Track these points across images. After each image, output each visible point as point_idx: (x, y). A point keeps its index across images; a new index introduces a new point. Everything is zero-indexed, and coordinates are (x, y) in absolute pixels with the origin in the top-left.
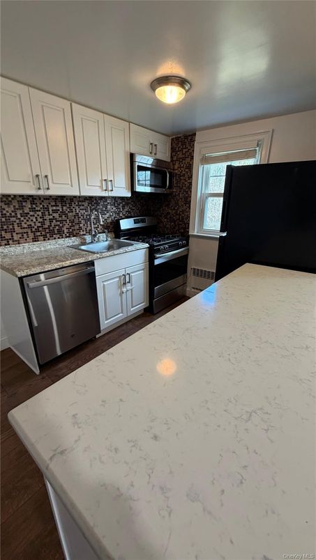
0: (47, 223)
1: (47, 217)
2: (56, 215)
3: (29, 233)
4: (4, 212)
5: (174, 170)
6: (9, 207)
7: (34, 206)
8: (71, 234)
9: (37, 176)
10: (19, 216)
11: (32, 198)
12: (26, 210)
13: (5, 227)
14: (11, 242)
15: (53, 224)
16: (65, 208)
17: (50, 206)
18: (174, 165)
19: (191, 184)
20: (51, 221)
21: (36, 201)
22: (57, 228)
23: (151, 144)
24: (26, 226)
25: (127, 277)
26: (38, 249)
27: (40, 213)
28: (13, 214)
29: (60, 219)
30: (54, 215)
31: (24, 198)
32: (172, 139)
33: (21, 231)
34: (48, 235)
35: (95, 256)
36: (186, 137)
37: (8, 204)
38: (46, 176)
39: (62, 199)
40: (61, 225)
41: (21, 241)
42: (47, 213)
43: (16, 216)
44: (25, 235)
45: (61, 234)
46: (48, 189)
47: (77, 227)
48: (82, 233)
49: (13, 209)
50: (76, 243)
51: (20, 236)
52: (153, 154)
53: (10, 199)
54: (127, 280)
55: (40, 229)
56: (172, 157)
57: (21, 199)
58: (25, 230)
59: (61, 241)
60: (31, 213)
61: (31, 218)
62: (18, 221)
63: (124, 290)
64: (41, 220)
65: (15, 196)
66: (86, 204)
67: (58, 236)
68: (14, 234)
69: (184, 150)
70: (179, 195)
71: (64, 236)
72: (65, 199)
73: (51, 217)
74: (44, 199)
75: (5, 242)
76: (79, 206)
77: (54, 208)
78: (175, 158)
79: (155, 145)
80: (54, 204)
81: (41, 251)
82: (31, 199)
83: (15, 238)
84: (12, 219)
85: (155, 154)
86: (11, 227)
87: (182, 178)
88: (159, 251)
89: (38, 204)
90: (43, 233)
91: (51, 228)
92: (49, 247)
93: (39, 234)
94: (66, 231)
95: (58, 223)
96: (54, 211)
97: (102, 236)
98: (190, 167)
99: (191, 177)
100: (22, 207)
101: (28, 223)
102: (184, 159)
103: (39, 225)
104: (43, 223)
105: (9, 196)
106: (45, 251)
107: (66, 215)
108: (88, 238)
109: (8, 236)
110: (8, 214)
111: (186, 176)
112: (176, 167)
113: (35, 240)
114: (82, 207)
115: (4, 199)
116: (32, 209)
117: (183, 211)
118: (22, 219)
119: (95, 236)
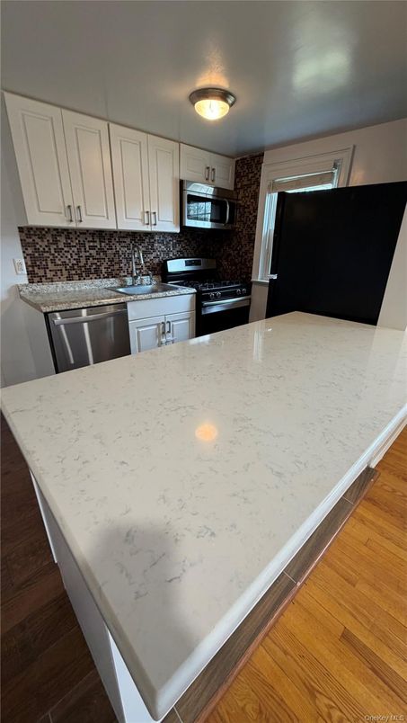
0: (83, 261)
1: (83, 254)
2: (93, 252)
3: (64, 271)
4: (38, 246)
5: (237, 200)
6: (43, 241)
7: (69, 241)
8: (110, 275)
9: (69, 207)
10: (53, 252)
11: (67, 232)
12: (61, 246)
13: (38, 263)
14: (44, 279)
15: (89, 263)
16: (103, 244)
17: (86, 242)
18: (238, 193)
19: (256, 217)
20: (87, 258)
21: (71, 236)
22: (94, 266)
23: (208, 168)
24: (60, 263)
25: (167, 325)
26: (72, 289)
27: (75, 249)
28: (47, 249)
29: (98, 257)
30: (92, 251)
31: (59, 232)
32: (237, 162)
33: (55, 268)
34: (84, 274)
35: (128, 298)
36: (253, 158)
37: (41, 238)
38: (79, 207)
39: (100, 234)
40: (99, 264)
41: (55, 278)
42: (83, 249)
43: (49, 252)
44: (59, 273)
45: (98, 274)
46: (81, 221)
47: (117, 267)
48: (122, 274)
49: (46, 244)
50: (115, 285)
51: (53, 273)
52: (210, 181)
53: (44, 232)
54: (167, 330)
55: (76, 267)
56: (235, 184)
57: (55, 233)
58: (59, 268)
59: (97, 282)
60: (66, 249)
61: (66, 254)
62: (51, 257)
63: (164, 340)
64: (76, 257)
65: (49, 229)
66: (128, 241)
67: (95, 275)
68: (48, 271)
69: (250, 175)
70: (242, 231)
71: (102, 276)
72: (104, 234)
73: (88, 254)
74: (81, 233)
75: (38, 279)
76: (119, 242)
77: (91, 244)
78: (239, 186)
79: (213, 170)
80: (91, 239)
81: (75, 291)
82: (65, 233)
83: (49, 276)
84: (45, 254)
85: (213, 181)
86: (44, 263)
87: (246, 210)
88: (208, 298)
89: (74, 239)
90: (79, 272)
91: (88, 267)
92: (84, 288)
93: (74, 272)
94: (104, 270)
95: (96, 261)
96: (92, 248)
97: (146, 279)
98: (255, 196)
99: (256, 209)
100: (56, 242)
101: (62, 260)
102: (249, 186)
103: (75, 262)
104: (78, 261)
105: (43, 229)
106: (80, 291)
107: (105, 252)
108: (129, 280)
109: (41, 273)
110: (41, 249)
111: (251, 207)
112: (240, 197)
113: (70, 278)
114: (123, 244)
115: (38, 233)
116: (68, 245)
117: (246, 253)
118: (56, 254)
119: (136, 278)
